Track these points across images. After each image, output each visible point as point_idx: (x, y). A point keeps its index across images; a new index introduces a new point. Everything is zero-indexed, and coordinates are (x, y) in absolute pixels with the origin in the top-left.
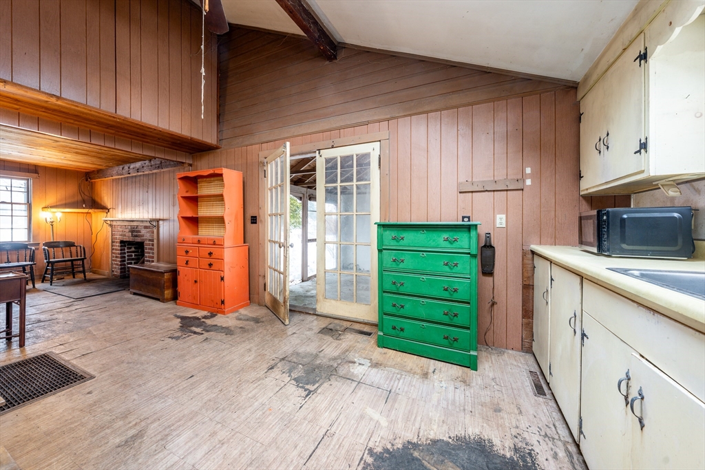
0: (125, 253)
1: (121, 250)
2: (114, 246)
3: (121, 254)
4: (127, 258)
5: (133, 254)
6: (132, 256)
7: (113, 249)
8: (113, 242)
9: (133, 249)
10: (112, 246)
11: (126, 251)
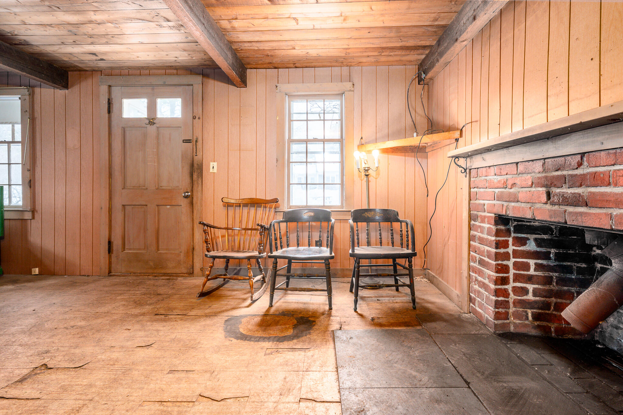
0: (506, 256)
1: (498, 245)
2: (476, 228)
3: (498, 256)
4: (512, 271)
5: (532, 262)
6: (526, 267)
7: (471, 238)
8: (471, 217)
9: (531, 246)
10: (470, 229)
11: (511, 248)
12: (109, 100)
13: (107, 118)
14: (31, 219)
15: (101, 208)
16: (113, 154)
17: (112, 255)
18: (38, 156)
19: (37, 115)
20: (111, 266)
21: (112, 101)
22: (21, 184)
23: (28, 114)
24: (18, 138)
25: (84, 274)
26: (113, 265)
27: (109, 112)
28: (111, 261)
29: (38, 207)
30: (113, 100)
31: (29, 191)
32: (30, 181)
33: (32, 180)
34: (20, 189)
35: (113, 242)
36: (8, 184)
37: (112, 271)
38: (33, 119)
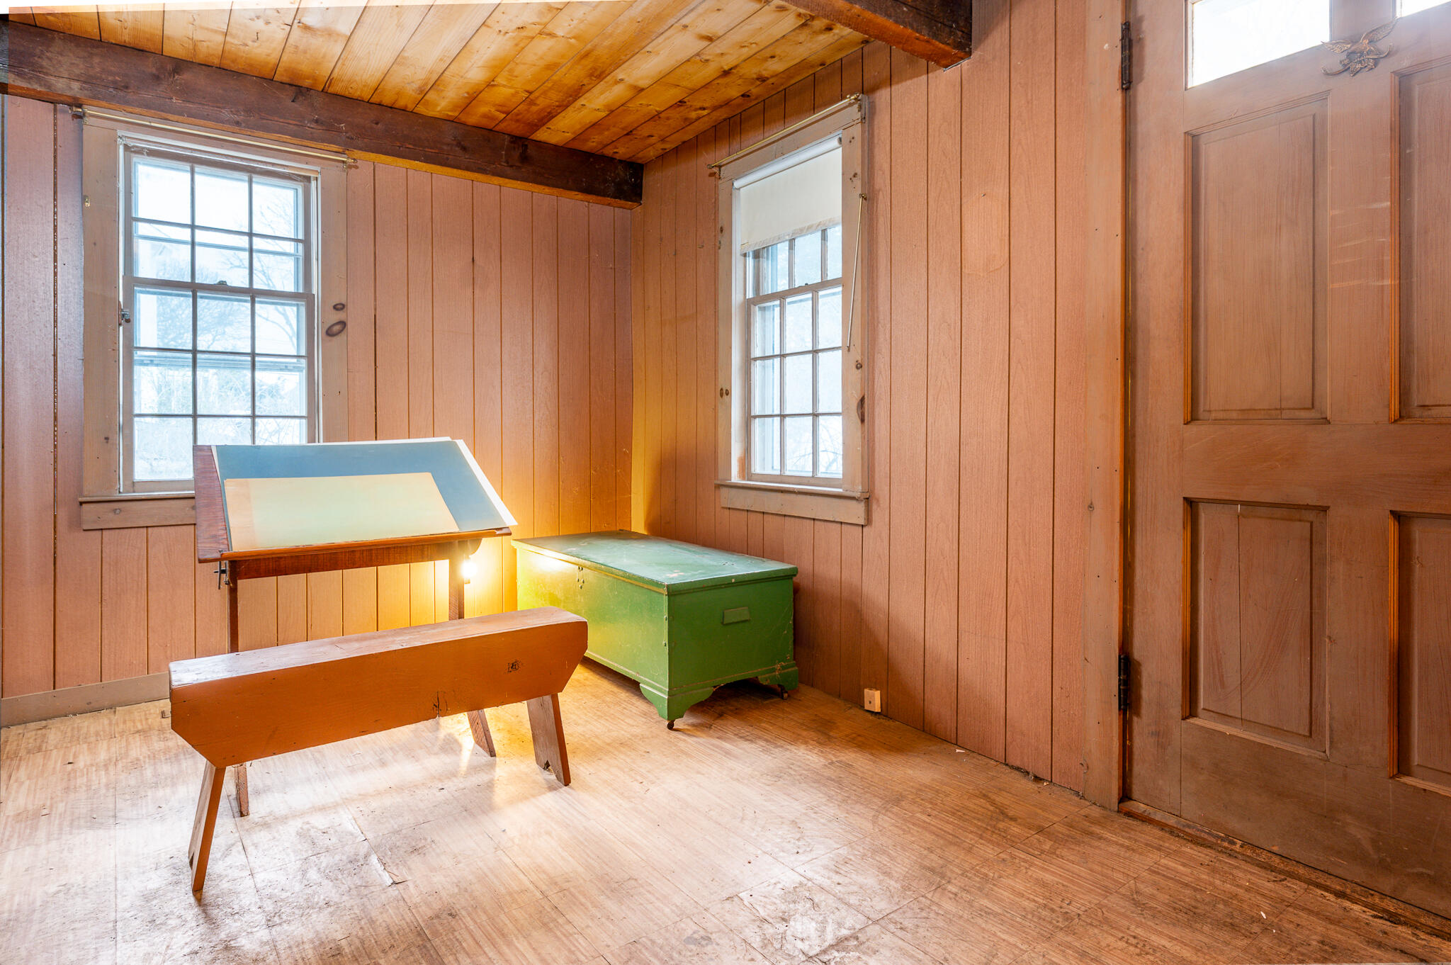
12: (1127, 28)
13: (1118, 113)
14: (862, 526)
15: (1091, 506)
16: (1140, 266)
17: (1135, 719)
18: (881, 317)
19: (881, 181)
20: (1131, 770)
21: (1139, 31)
22: (840, 411)
23: (858, 182)
24: (835, 270)
25: (1018, 763)
26: (1139, 769)
27: (1128, 80)
28: (1131, 747)
29: (881, 488)
30: (1145, 25)
31: (859, 434)
32: (862, 400)
33: (866, 397)
34: (837, 423)
35: (1139, 664)
36: (811, 412)
37: (1137, 791)
38: (868, 198)
